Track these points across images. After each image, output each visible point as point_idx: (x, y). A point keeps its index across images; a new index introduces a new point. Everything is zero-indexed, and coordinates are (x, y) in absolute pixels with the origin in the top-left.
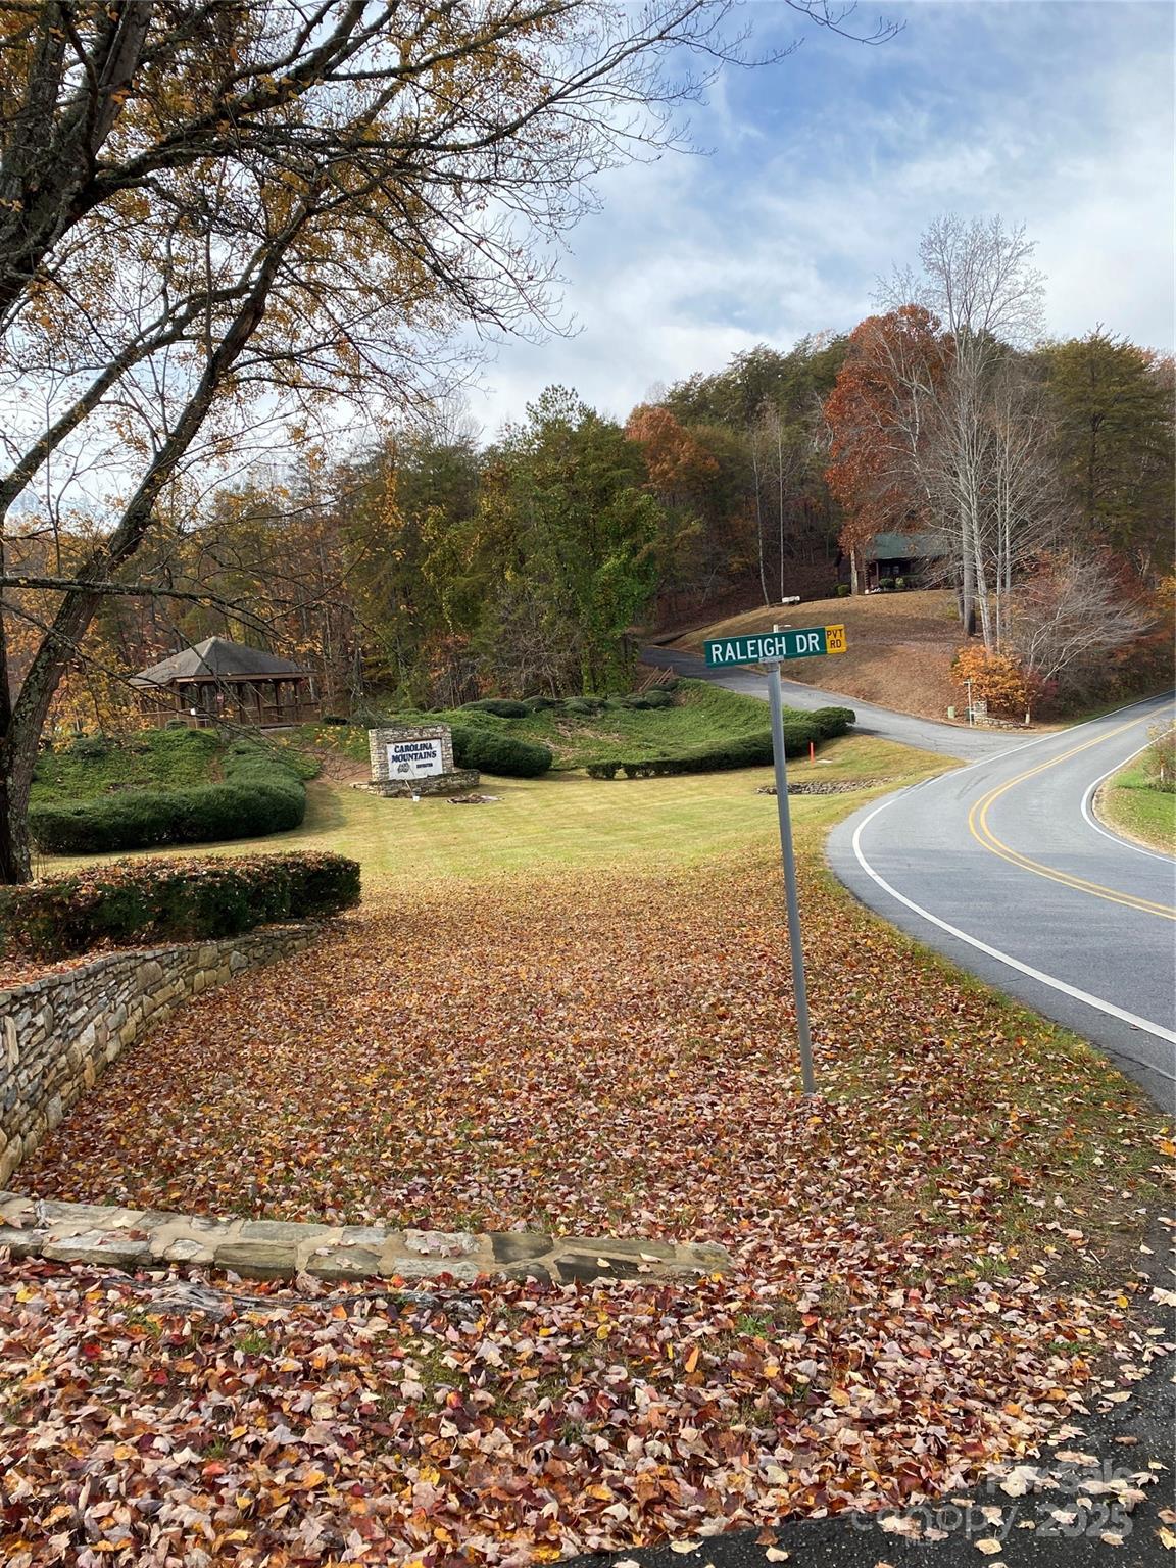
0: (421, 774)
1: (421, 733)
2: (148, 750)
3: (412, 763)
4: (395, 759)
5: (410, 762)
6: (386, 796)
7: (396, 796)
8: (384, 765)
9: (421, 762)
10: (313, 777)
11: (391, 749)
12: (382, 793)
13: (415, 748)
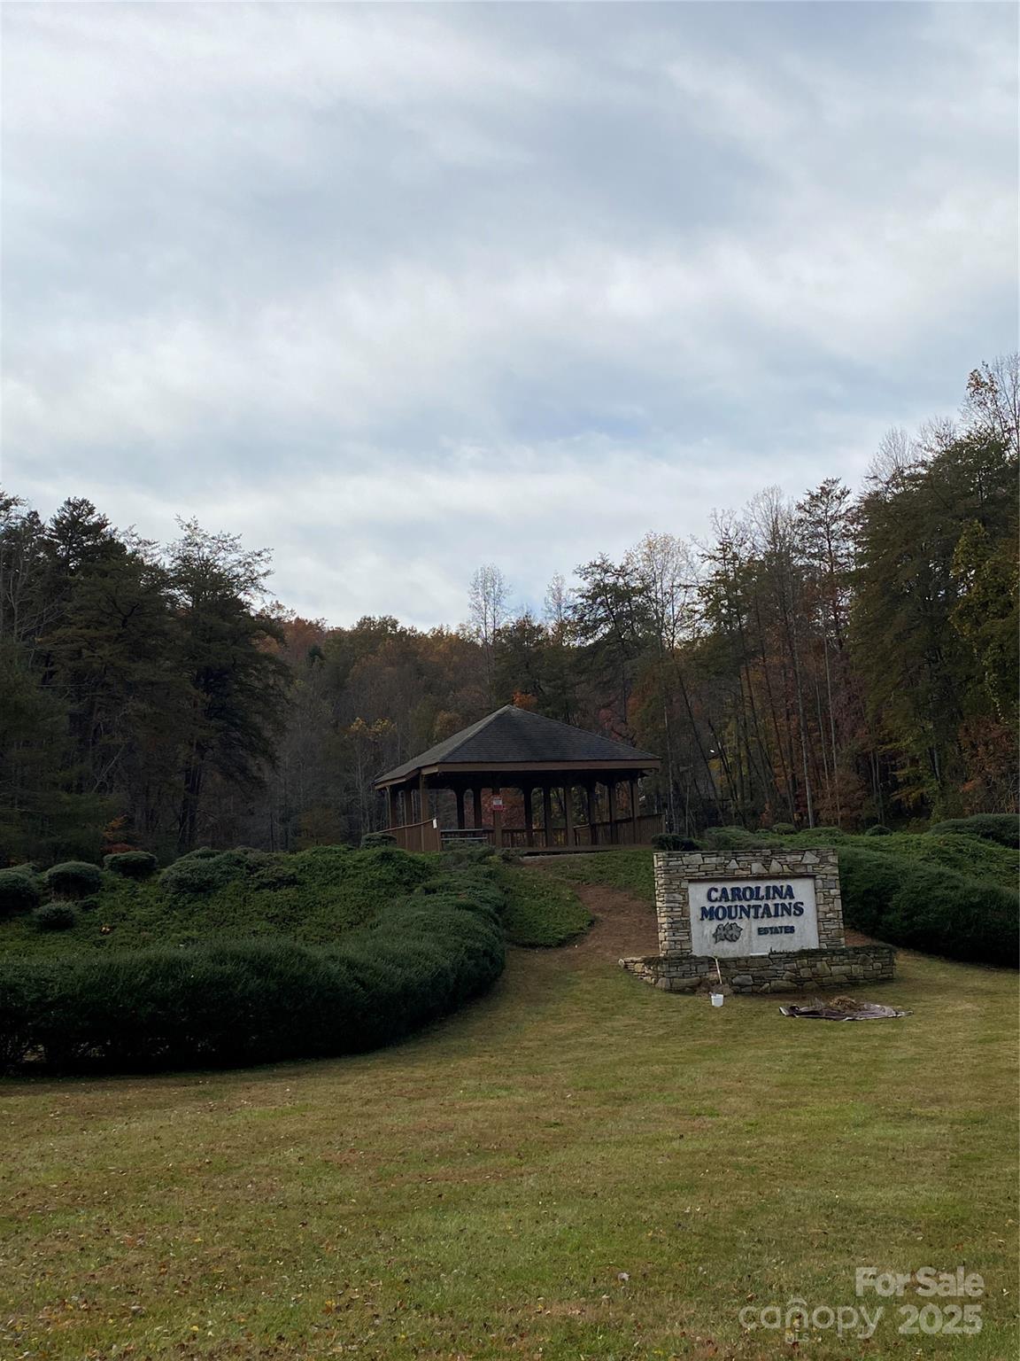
0: (761, 947)
1: (766, 864)
2: (292, 881)
3: (748, 925)
4: (708, 914)
5: (742, 923)
6: (671, 990)
7: (693, 990)
8: (681, 925)
9: (766, 923)
10: (561, 944)
11: (698, 895)
12: (663, 983)
13: (755, 894)
